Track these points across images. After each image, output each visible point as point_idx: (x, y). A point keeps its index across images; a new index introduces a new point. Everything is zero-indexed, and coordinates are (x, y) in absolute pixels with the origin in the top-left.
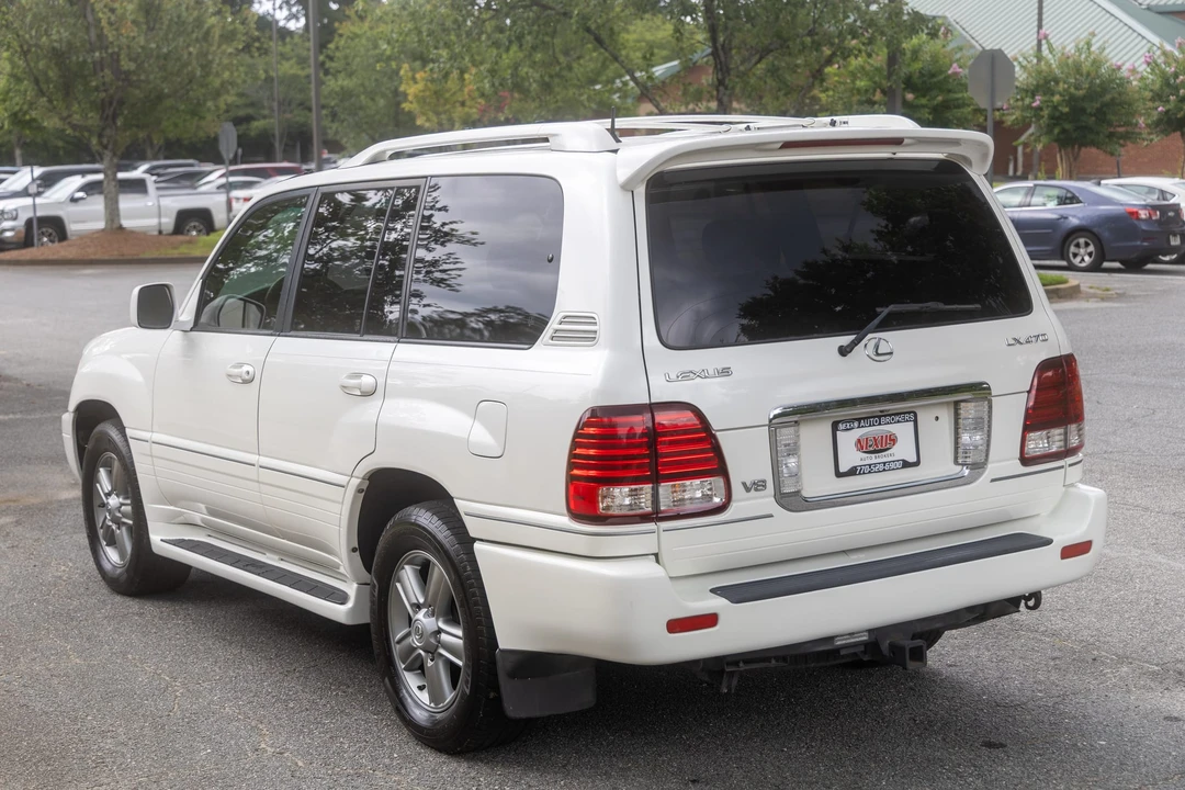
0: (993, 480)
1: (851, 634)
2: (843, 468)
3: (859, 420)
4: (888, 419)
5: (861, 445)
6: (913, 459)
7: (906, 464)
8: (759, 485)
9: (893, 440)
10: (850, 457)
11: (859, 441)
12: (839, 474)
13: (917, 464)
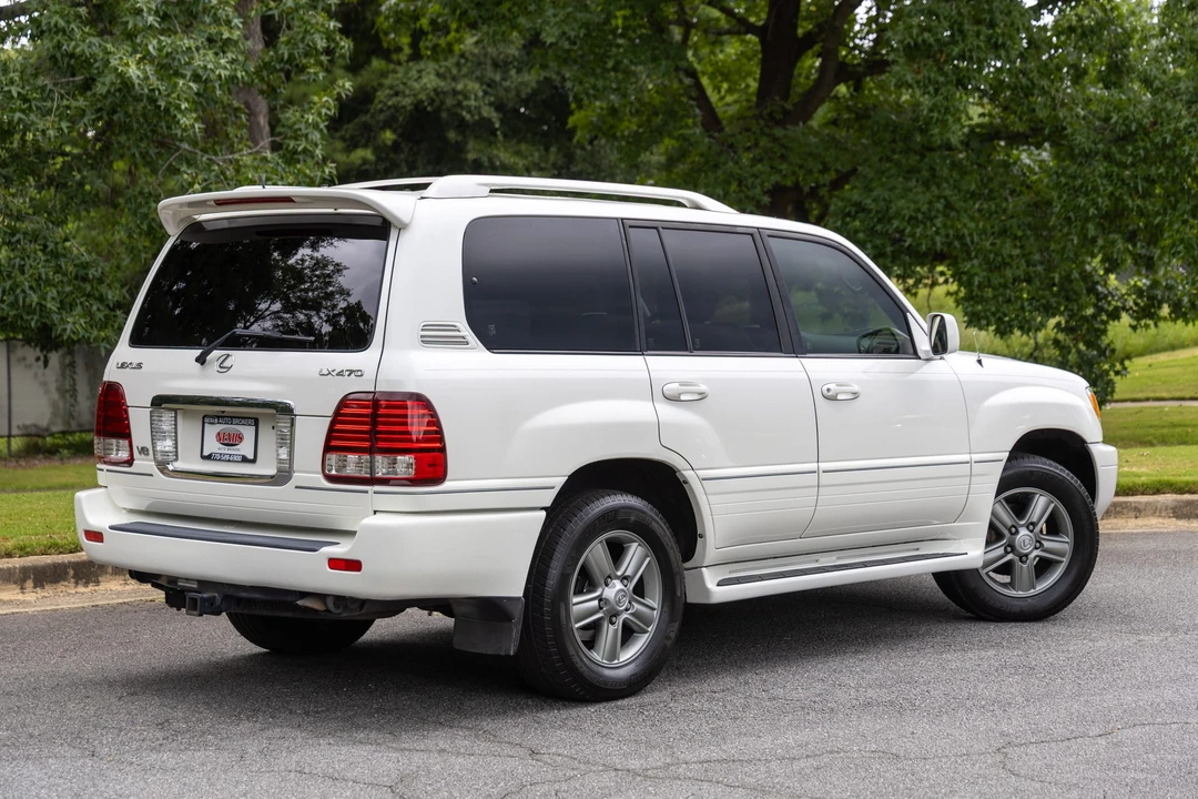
0: (297, 487)
1: (187, 580)
2: (206, 453)
3: (218, 417)
4: (237, 421)
5: (220, 437)
6: (251, 457)
7: (245, 460)
8: (144, 451)
9: (240, 438)
10: (213, 446)
11: (219, 434)
12: (203, 457)
13: (253, 461)
